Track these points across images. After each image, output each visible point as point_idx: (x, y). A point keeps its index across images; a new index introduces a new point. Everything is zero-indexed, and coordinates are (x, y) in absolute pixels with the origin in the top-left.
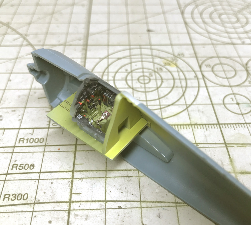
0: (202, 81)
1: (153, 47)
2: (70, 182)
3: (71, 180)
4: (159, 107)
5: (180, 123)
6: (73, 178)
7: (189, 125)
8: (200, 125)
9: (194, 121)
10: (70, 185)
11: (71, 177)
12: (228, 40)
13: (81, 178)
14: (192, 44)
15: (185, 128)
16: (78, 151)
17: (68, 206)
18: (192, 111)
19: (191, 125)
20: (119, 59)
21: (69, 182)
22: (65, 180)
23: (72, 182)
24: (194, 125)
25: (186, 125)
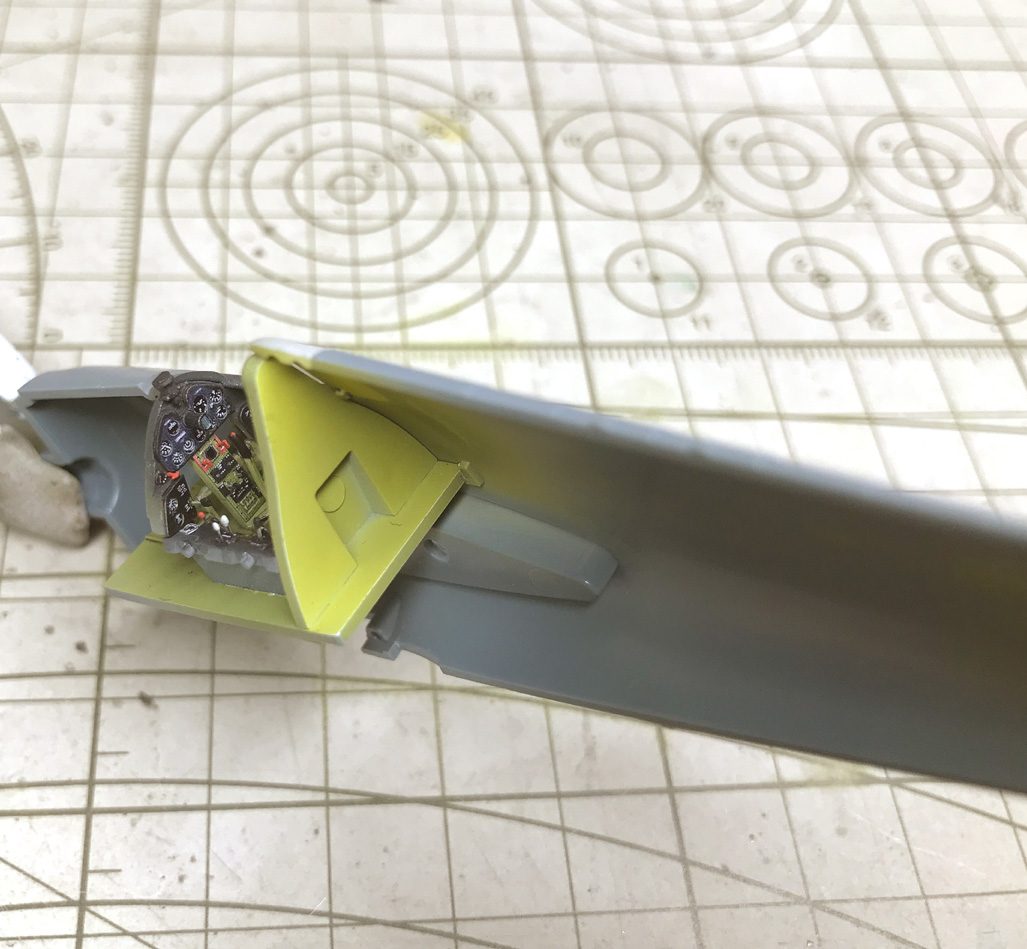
0: (545, 198)
1: (390, 63)
4: (393, 286)
7: (484, 347)
8: (522, 347)
12: (653, 44)
14: (528, 57)
18: (502, 302)
19: (495, 347)
20: (266, 105)
24: (504, 347)
25: (477, 347)
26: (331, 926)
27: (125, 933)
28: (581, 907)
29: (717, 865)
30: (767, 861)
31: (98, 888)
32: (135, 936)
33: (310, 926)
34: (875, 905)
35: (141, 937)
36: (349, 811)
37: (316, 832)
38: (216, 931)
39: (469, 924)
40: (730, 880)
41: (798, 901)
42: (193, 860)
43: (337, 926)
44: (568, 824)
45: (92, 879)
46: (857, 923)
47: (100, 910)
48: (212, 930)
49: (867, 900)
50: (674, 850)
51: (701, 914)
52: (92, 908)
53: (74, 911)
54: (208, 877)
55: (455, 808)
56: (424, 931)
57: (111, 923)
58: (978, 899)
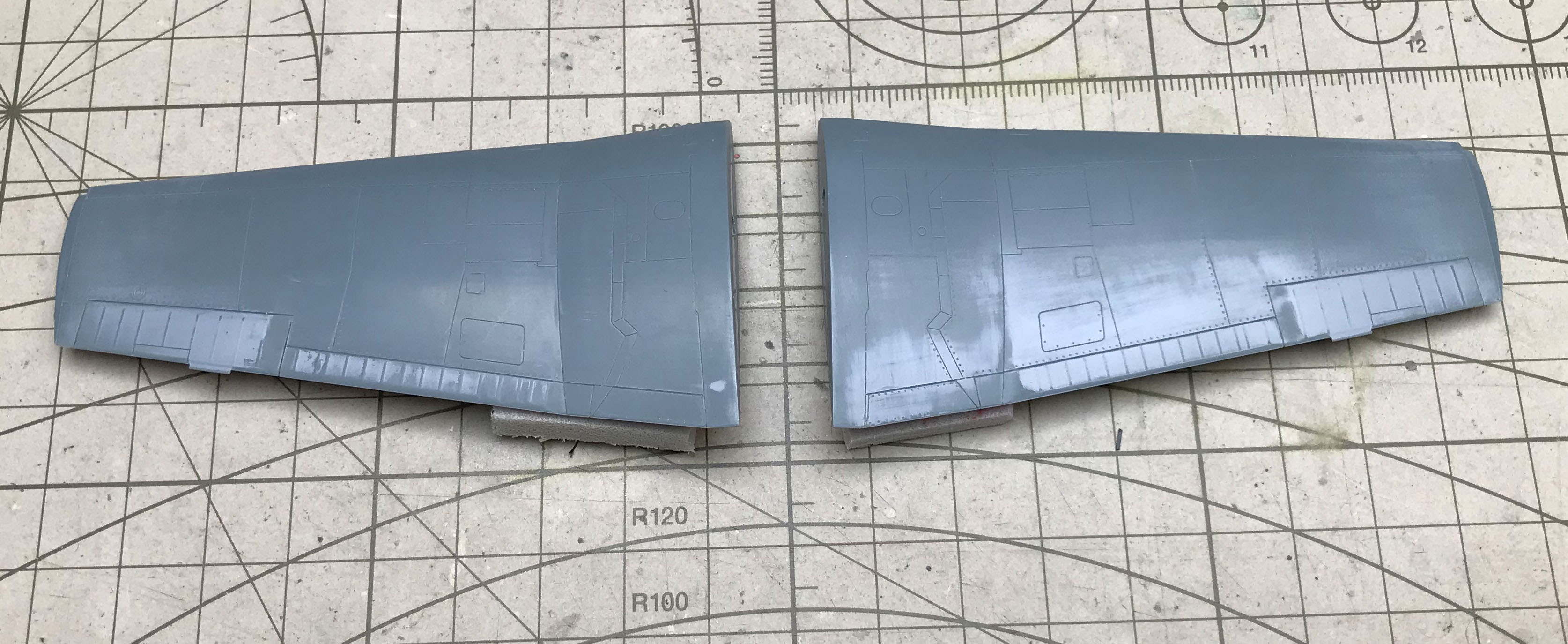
2: (776, 243)
3: (777, 236)
4: (992, 22)
5: (1048, 78)
6: (781, 232)
7: (1072, 81)
8: (1102, 80)
9: (1089, 68)
10: (778, 249)
11: (775, 229)
13: (800, 233)
15: (1061, 92)
16: (785, 161)
17: (780, 298)
18: (1086, 33)
19: (1079, 81)
21: (774, 241)
22: (764, 236)
23: (781, 240)
24: (1087, 80)
25: (1064, 81)
26: (958, 541)
27: (820, 544)
28: (1130, 531)
29: (1229, 505)
30: (1265, 502)
31: (800, 515)
32: (828, 546)
33: (943, 541)
34: (1340, 532)
35: (832, 547)
36: (967, 463)
37: (945, 478)
38: (881, 543)
39: (1051, 541)
40: (1237, 515)
41: (1285, 529)
42: (862, 496)
43: (961, 541)
44: (1122, 475)
45: (795, 509)
46: (1325, 544)
47: (802, 529)
48: (878, 543)
49: (1335, 529)
50: (1199, 494)
51: (1214, 537)
52: (798, 528)
53: (785, 530)
54: (873, 508)
55: (1041, 462)
56: (1020, 545)
57: (811, 538)
58: (1416, 529)
